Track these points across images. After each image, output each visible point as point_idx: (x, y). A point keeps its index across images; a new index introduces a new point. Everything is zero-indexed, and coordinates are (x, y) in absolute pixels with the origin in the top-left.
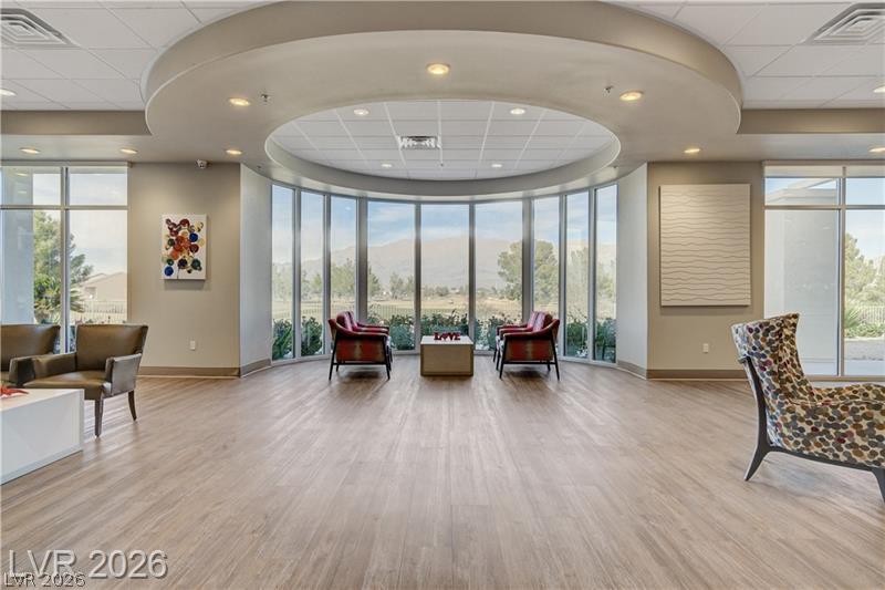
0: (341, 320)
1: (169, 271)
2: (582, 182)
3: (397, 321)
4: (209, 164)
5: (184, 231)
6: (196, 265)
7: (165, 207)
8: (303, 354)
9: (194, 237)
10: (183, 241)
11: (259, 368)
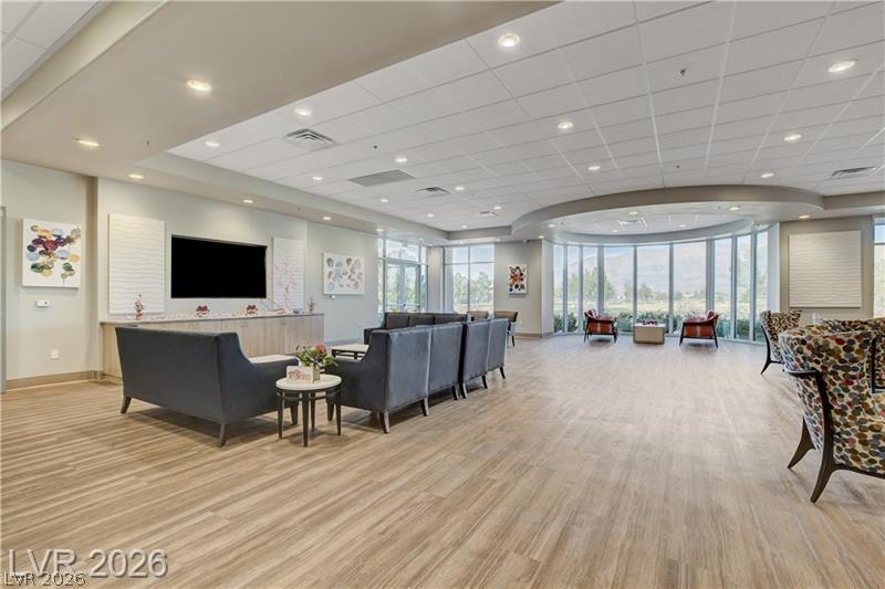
0: (590, 313)
1: (511, 290)
2: (748, 230)
3: (624, 316)
4: (528, 241)
5: (517, 272)
6: (522, 287)
7: (510, 262)
8: (569, 330)
9: (522, 274)
10: (517, 276)
11: (549, 335)
